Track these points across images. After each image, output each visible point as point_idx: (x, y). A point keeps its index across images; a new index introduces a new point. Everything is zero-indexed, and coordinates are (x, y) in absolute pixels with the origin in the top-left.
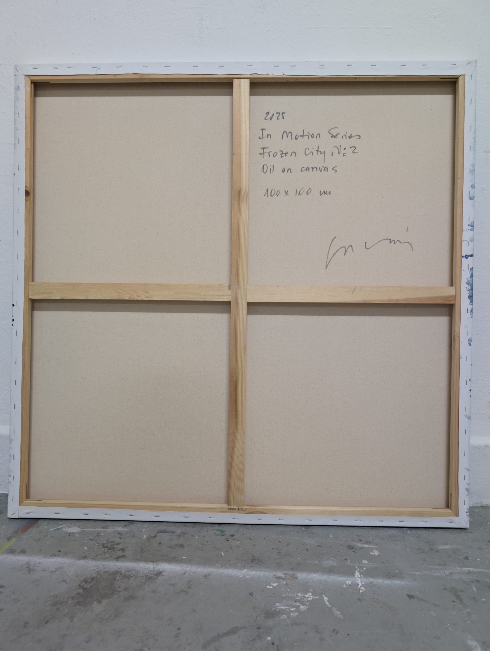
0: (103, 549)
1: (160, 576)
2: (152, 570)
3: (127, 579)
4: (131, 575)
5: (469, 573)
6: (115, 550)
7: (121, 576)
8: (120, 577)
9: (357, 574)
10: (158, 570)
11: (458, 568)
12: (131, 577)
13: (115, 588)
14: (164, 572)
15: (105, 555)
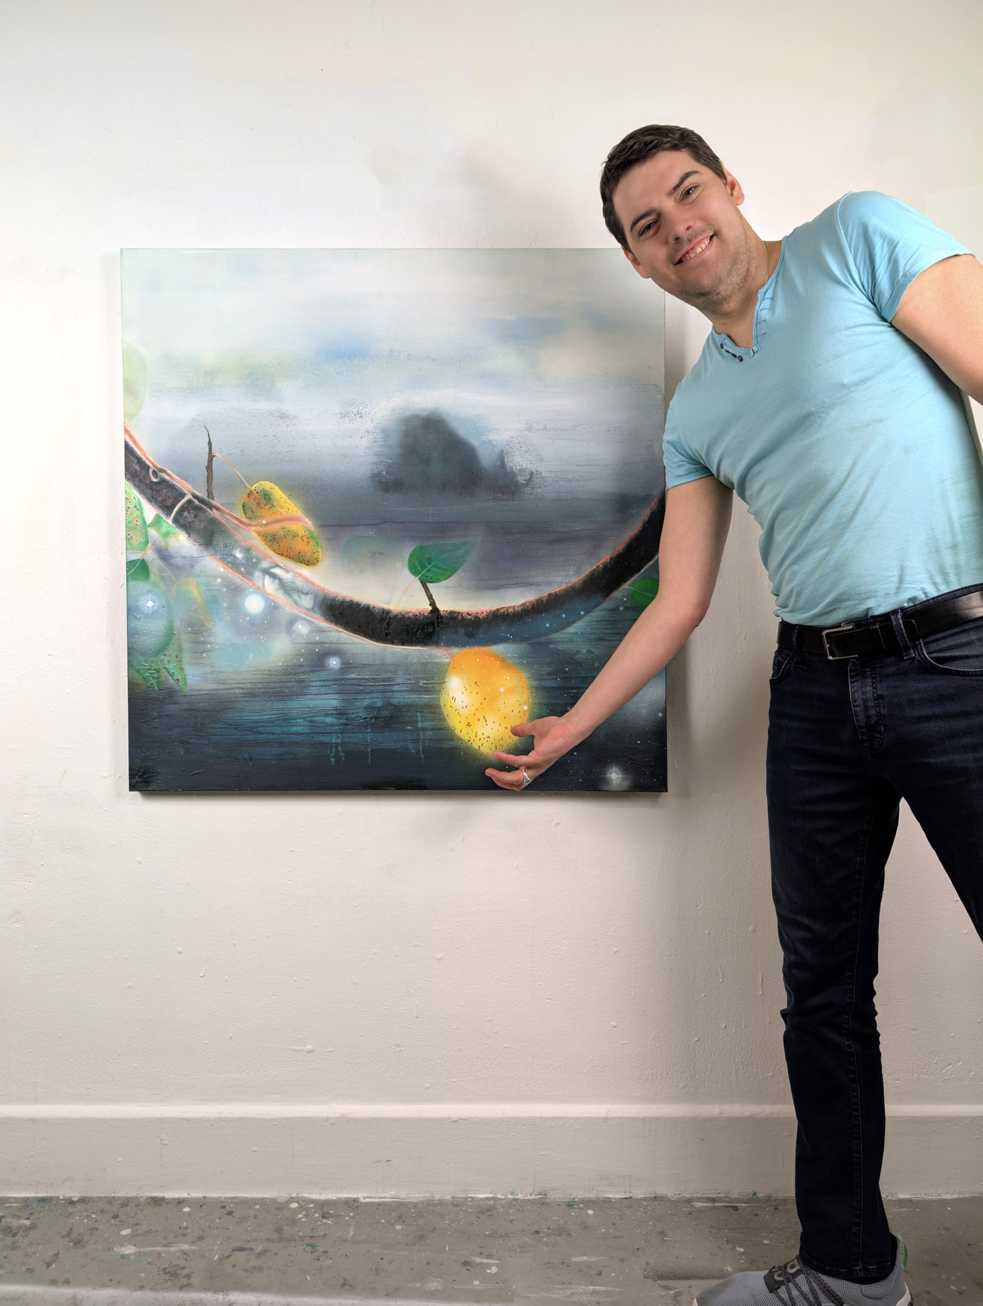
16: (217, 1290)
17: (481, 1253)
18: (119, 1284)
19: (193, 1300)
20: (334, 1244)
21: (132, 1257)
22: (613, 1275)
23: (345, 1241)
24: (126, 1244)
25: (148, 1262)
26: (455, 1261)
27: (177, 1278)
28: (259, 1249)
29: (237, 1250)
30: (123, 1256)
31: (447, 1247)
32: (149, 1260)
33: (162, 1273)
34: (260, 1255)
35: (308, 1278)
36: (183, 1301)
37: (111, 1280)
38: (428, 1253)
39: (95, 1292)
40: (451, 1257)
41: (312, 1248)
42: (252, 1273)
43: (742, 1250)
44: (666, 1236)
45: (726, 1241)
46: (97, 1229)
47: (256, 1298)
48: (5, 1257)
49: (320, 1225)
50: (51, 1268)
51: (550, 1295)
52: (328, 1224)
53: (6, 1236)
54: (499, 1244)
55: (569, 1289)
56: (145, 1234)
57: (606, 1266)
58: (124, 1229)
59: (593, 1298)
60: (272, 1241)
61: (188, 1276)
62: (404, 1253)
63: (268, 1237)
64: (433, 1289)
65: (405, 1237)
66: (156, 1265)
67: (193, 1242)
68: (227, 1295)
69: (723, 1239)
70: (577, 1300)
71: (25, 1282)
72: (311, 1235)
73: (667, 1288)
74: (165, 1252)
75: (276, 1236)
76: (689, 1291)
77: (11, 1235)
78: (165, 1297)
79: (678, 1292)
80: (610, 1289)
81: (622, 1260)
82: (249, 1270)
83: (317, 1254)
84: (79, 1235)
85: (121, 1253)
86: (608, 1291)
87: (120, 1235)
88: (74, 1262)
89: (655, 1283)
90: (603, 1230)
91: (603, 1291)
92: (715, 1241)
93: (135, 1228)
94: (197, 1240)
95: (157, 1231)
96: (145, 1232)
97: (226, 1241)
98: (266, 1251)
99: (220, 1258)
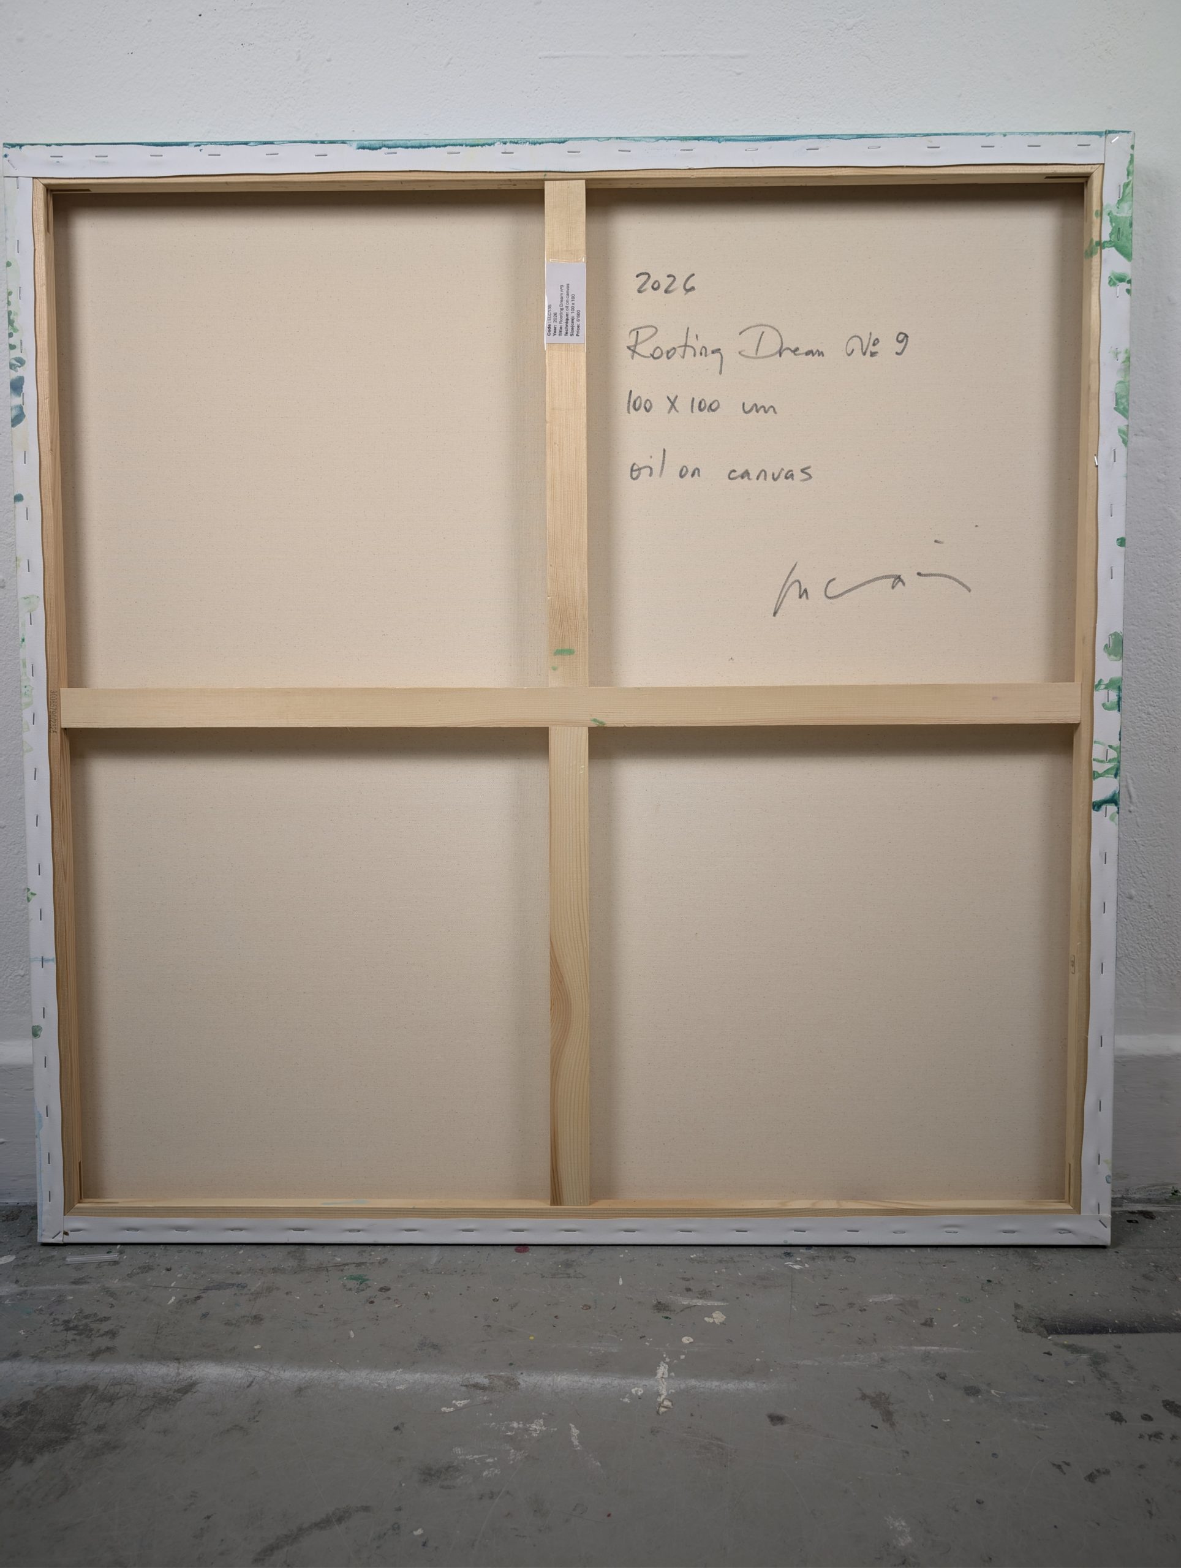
0: (66, 1332)
1: (190, 1394)
2: (174, 1379)
3: (107, 1404)
4: (118, 1394)
5: (926, 1356)
6: (92, 1334)
7: (94, 1397)
8: (90, 1398)
9: (663, 1370)
10: (186, 1380)
11: (902, 1347)
12: (120, 1398)
13: (73, 1427)
14: (201, 1383)
15: (65, 1348)
16: (164, 1358)
17: (688, 1290)
20: (402, 1277)
22: (954, 1326)
23: (423, 1271)
25: (36, 1310)
26: (640, 1302)
27: (89, 1337)
28: (257, 1285)
31: (621, 1279)
32: (40, 1307)
33: (62, 1327)
34: (257, 1295)
35: (352, 1334)
36: (94, 1379)
38: (584, 1289)
40: (631, 1296)
41: (359, 1282)
42: (239, 1326)
54: (718, 1274)
56: (41, 1263)
60: (284, 1270)
61: (113, 1334)
63: (277, 1266)
64: (602, 1352)
66: (51, 1314)
67: (130, 1276)
68: (184, 1366)
72: (359, 1261)
73: (1074, 1349)
75: (291, 1263)
76: (1117, 1353)
78: (60, 1372)
81: (965, 1300)
82: (234, 1322)
83: (369, 1293)
89: (1044, 1339)
92: (1133, 1267)
94: (139, 1271)
97: (194, 1273)
98: (270, 1290)
99: (180, 1301)
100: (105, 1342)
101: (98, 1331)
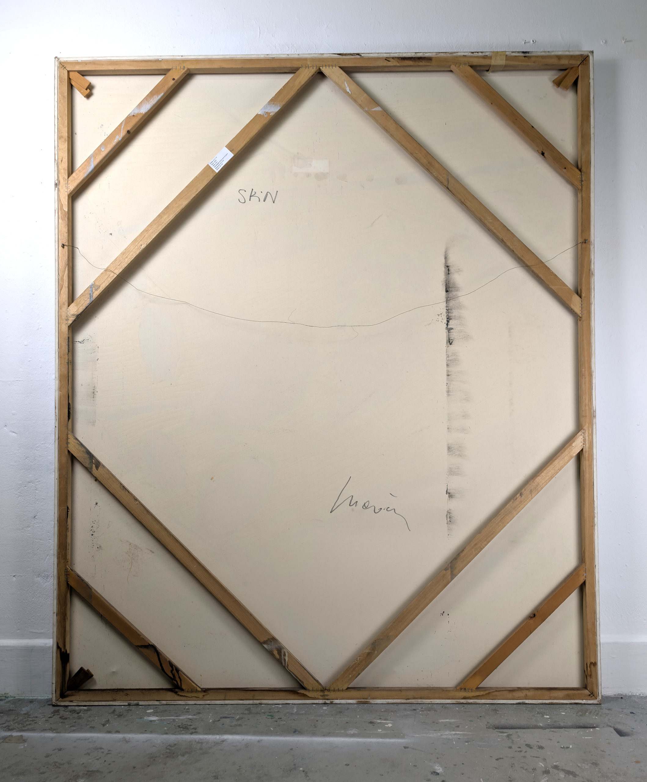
16: (213, 734)
17: (380, 718)
18: (151, 732)
19: (200, 739)
20: (285, 715)
21: (157, 721)
22: (466, 727)
23: (291, 714)
24: (151, 716)
25: (167, 723)
26: (364, 721)
27: (187, 729)
28: (238, 717)
29: (223, 718)
30: (151, 721)
31: (358, 716)
32: (168, 722)
33: (178, 727)
34: (238, 720)
35: (272, 729)
36: (194, 739)
37: (146, 731)
38: (346, 718)
39: (136, 735)
40: (361, 720)
41: (271, 716)
42: (235, 727)
43: (548, 717)
44: (498, 711)
45: (538, 713)
46: (131, 710)
47: (240, 738)
48: (75, 722)
49: (274, 707)
50: (106, 726)
51: (428, 736)
52: (279, 707)
53: (73, 714)
54: (390, 714)
55: (439, 733)
57: (461, 724)
58: (148, 710)
59: (455, 737)
60: (245, 714)
62: (330, 719)
64: (352, 733)
65: (330, 712)
66: (173, 724)
67: (194, 715)
68: (221, 736)
69: (535, 712)
70: (445, 737)
71: (91, 732)
72: (270, 711)
73: (502, 733)
74: (177, 719)
75: (247, 712)
77: (76, 713)
79: (509, 734)
80: (465, 733)
81: (471, 721)
82: (233, 726)
83: (275, 719)
84: (120, 712)
85: (150, 720)
86: (465, 734)
87: (147, 712)
88: (120, 723)
89: (494, 731)
90: (457, 709)
91: (461, 734)
93: (154, 709)
94: (197, 714)
95: (170, 711)
96: (163, 711)
97: (215, 714)
98: (242, 718)
99: (213, 721)
100: (194, 731)
101: (190, 728)
